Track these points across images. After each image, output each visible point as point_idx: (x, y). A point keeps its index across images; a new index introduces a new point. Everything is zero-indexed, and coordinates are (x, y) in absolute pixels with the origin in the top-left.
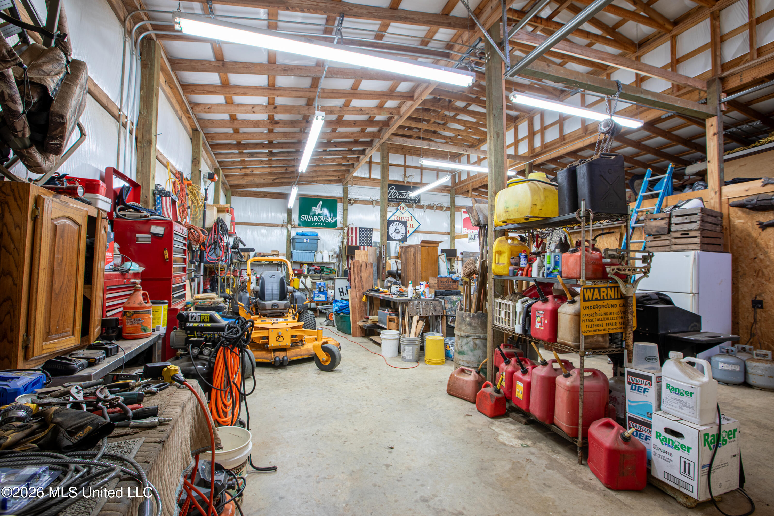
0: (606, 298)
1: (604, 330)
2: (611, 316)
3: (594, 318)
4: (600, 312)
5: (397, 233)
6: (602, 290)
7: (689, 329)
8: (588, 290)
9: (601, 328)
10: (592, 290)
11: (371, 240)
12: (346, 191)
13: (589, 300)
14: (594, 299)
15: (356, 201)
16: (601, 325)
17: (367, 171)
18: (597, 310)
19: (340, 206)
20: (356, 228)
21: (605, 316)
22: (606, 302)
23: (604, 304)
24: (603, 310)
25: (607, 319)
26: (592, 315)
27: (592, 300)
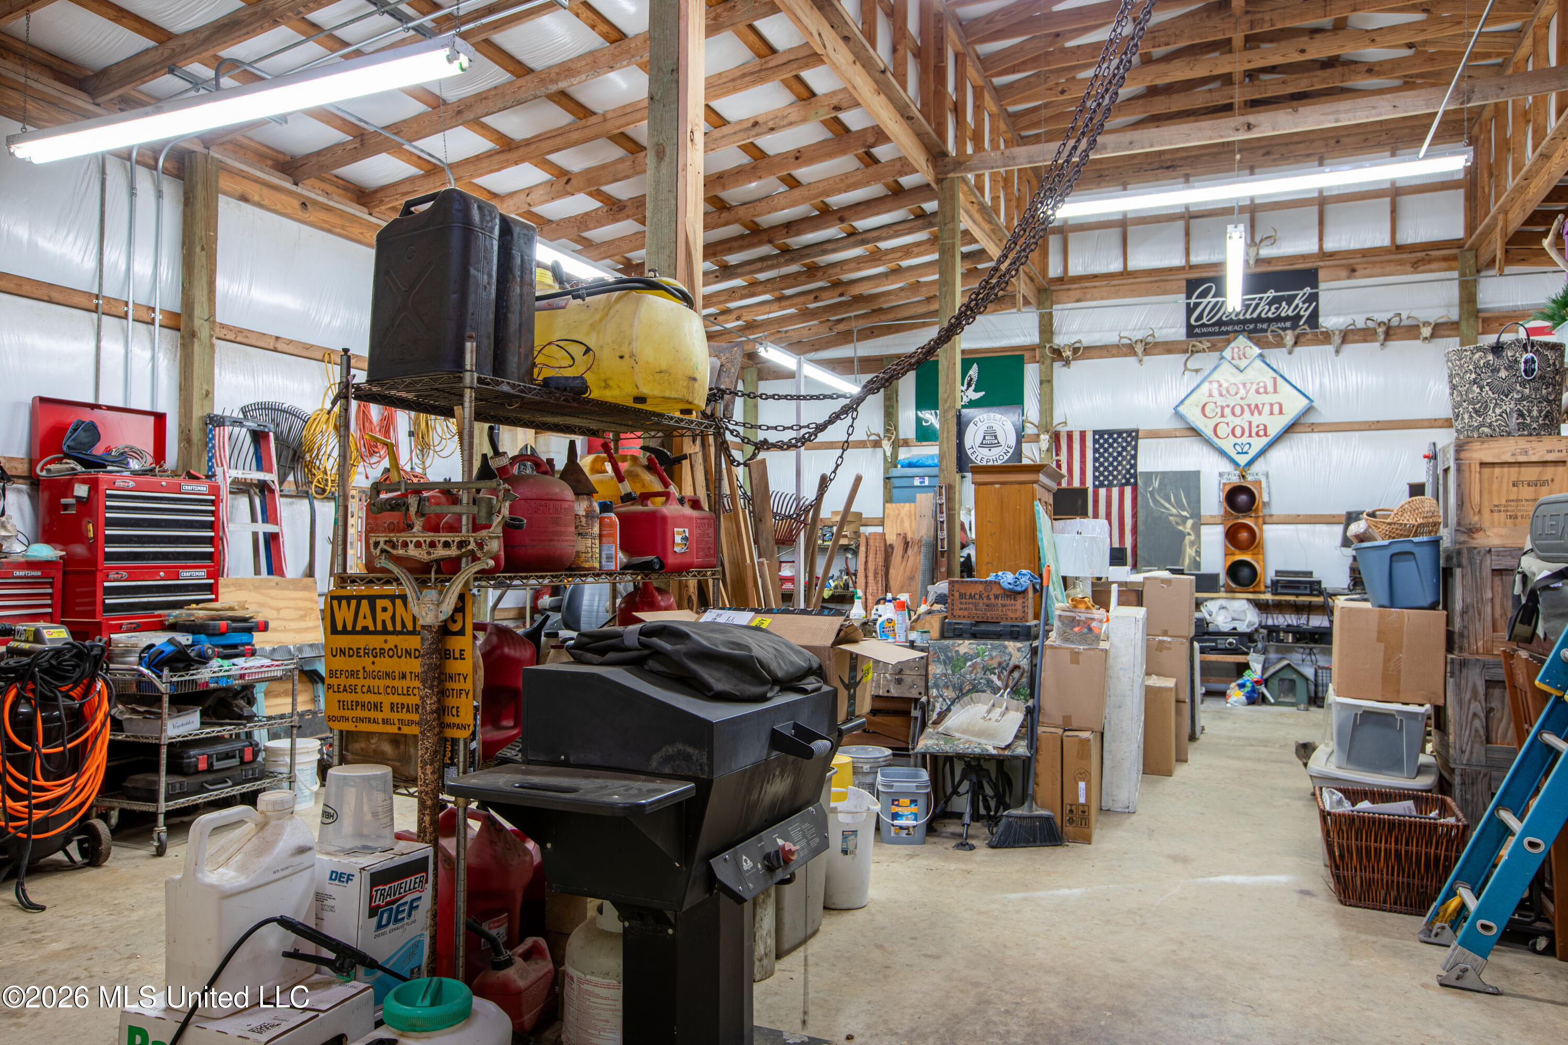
0: (390, 628)
1: (385, 722)
2: (405, 684)
3: (360, 682)
4: (376, 668)
5: (990, 446)
6: (380, 603)
7: (654, 764)
8: (344, 602)
9: (378, 715)
10: (354, 602)
11: (1134, 466)
12: (1047, 328)
13: (345, 631)
14: (358, 628)
15: (1080, 352)
16: (377, 707)
17: (1117, 252)
18: (367, 661)
19: (1031, 373)
20: (1083, 435)
21: (388, 682)
22: (393, 640)
23: (387, 647)
24: (383, 664)
25: (395, 690)
26: (353, 674)
27: (354, 632)
